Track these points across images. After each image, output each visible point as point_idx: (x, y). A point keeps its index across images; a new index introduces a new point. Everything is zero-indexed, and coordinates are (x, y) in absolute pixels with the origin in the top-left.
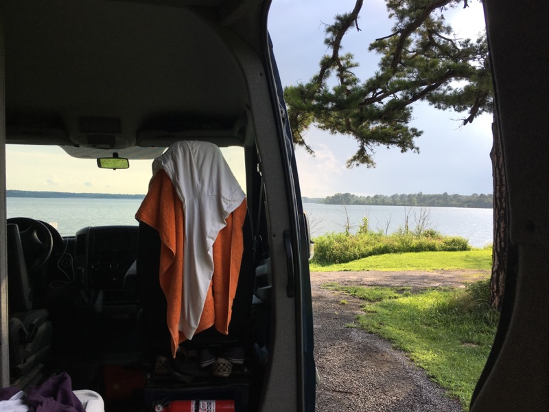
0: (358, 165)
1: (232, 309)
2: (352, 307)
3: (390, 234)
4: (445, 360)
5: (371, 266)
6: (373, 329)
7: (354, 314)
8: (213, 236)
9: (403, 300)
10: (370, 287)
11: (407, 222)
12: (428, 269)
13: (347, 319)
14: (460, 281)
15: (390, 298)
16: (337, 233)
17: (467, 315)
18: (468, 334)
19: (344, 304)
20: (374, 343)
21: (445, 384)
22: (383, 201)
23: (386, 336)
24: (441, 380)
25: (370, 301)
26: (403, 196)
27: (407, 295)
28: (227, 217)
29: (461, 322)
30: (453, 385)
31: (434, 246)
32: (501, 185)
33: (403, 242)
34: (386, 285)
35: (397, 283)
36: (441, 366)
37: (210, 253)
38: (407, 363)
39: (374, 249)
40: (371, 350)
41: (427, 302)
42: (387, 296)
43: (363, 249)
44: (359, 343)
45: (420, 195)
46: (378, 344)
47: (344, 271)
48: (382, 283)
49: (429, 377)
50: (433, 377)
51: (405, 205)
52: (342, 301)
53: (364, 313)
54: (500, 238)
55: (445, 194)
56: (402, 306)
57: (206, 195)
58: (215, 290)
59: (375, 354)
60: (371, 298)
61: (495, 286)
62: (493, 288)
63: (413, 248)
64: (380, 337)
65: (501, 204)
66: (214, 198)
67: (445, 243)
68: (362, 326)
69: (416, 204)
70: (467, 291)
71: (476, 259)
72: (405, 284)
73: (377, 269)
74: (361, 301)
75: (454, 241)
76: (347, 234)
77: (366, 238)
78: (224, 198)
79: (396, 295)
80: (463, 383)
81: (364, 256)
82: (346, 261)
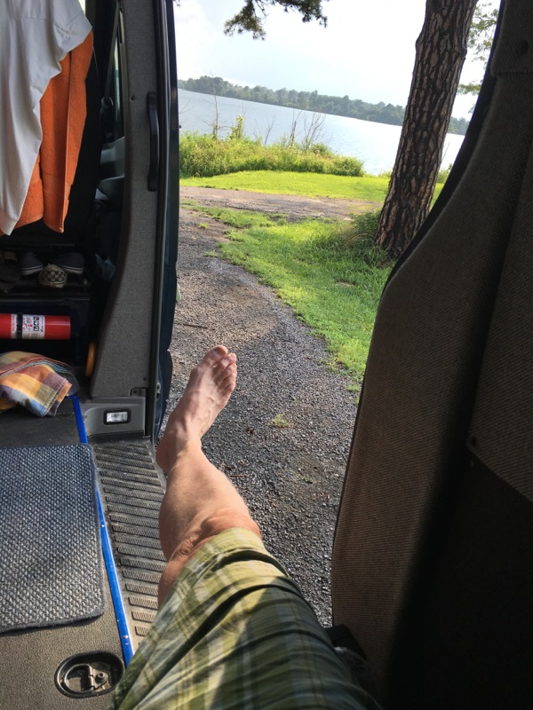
0: (240, 31)
1: (69, 199)
2: (213, 233)
3: (270, 144)
4: (315, 298)
5: (242, 185)
6: (238, 261)
7: (215, 241)
8: (40, 85)
9: (276, 229)
10: (238, 211)
11: (294, 130)
12: (311, 195)
13: (206, 246)
14: (345, 213)
15: (261, 225)
16: (200, 134)
17: (348, 251)
18: (344, 273)
19: (204, 228)
20: (237, 275)
21: (312, 323)
22: (266, 97)
23: (252, 269)
24: (307, 318)
25: (237, 227)
26: (292, 93)
27: (282, 224)
28: (62, 58)
29: (339, 259)
30: (320, 324)
31: (321, 167)
32: (420, 88)
33: (285, 156)
34: (259, 210)
35: (271, 209)
36: (310, 304)
37: (37, 111)
38: (273, 300)
39: (248, 162)
40: (234, 284)
41: (304, 233)
42: (258, 223)
43: (233, 160)
44: (219, 275)
45: (314, 94)
46: (241, 277)
47: (207, 187)
48: (254, 207)
49: (295, 315)
50: (300, 315)
51: (294, 107)
52: (202, 224)
53: (228, 241)
54: (403, 160)
55: (346, 97)
56: (274, 237)
57: (29, 15)
58: (44, 169)
59: (236, 288)
60: (238, 223)
61: (384, 220)
62: (382, 222)
63: (296, 166)
64: (245, 270)
65: (414, 115)
66: (42, 24)
67: (336, 163)
68: (225, 255)
69: (308, 107)
70: (352, 223)
71: (367, 188)
72: (282, 211)
73: (249, 189)
74: (225, 226)
75: (346, 163)
76: (215, 138)
77: (238, 146)
78: (58, 27)
79: (269, 222)
80: (331, 322)
81: (233, 170)
82: (210, 174)
